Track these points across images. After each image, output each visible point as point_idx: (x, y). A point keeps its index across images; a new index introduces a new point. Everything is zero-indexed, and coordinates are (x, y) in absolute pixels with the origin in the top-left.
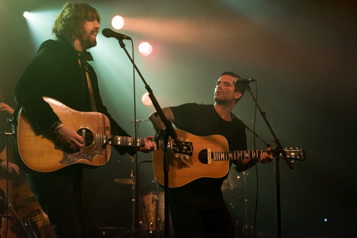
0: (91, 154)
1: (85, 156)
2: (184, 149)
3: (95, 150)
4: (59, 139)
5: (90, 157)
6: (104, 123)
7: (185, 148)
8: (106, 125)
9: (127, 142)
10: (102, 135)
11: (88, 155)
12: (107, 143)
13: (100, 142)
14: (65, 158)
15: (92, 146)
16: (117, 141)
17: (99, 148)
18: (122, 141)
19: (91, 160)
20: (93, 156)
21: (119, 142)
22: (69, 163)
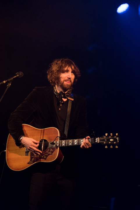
0: (46, 155)
1: (42, 157)
2: (110, 141)
3: (48, 152)
5: (45, 157)
12: (56, 146)
13: (52, 146)
14: (31, 160)
15: (47, 150)
16: (62, 143)
19: (45, 159)
20: (47, 156)
21: (64, 144)
22: (33, 163)
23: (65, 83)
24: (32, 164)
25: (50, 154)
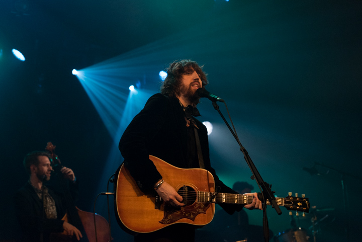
0: (193, 214)
1: (187, 215)
2: (298, 206)
3: (197, 208)
4: (159, 198)
5: (192, 216)
6: (208, 180)
7: (299, 204)
8: (210, 181)
9: (233, 199)
10: (206, 193)
11: (190, 215)
12: (211, 201)
13: (203, 200)
14: (166, 217)
15: (195, 205)
16: (221, 198)
17: (202, 207)
18: (227, 199)
19: (193, 219)
20: (195, 215)
21: (224, 200)
22: (169, 223)
23: (193, 88)
24: (167, 224)
25: (201, 213)
